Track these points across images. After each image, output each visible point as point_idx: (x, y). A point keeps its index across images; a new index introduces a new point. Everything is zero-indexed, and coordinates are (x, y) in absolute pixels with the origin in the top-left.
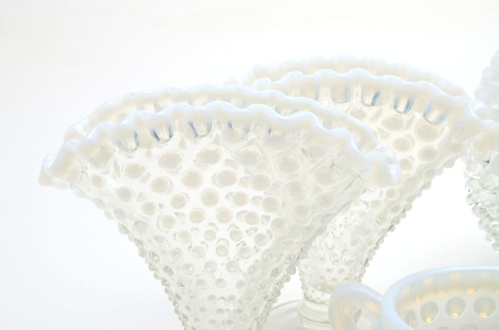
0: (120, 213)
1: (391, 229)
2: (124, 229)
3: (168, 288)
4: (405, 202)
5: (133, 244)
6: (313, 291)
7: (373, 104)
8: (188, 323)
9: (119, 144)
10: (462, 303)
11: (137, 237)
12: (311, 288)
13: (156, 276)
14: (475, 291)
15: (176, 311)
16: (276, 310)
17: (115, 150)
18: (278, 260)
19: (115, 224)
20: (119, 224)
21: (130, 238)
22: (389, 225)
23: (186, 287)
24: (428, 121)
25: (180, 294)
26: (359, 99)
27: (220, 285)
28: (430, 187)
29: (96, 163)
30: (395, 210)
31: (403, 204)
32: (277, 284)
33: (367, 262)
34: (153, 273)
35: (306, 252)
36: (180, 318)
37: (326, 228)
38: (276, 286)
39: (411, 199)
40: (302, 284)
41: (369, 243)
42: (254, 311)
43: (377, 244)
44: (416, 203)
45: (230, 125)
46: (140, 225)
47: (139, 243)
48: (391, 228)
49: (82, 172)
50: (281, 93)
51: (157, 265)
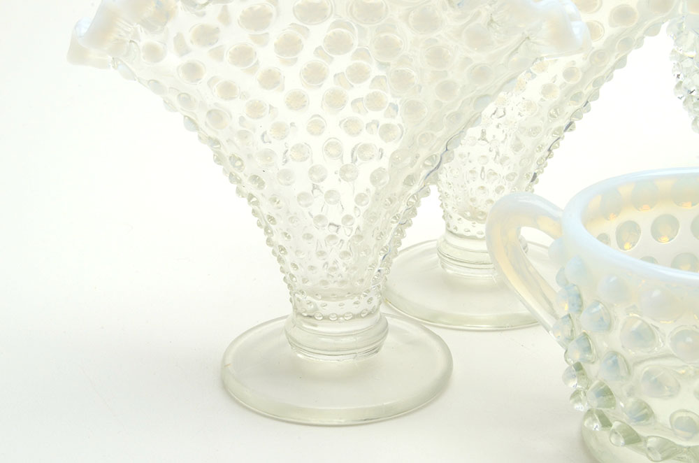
0: (186, 100)
1: (570, 128)
2: (192, 123)
3: (256, 208)
4: (590, 88)
5: (205, 146)
6: (460, 219)
8: (287, 258)
10: (673, 223)
11: (212, 135)
12: (456, 216)
13: (239, 191)
14: (693, 205)
15: (269, 241)
16: (406, 253)
17: (176, 7)
18: (412, 164)
20: (185, 116)
21: (200, 138)
22: (567, 122)
23: (282, 203)
25: (273, 215)
27: (331, 200)
28: (625, 65)
29: (149, 26)
30: (576, 98)
31: (587, 90)
32: (413, 197)
33: (535, 176)
34: (234, 186)
35: (453, 152)
36: (274, 253)
37: (480, 116)
38: (411, 200)
39: (597, 84)
40: (444, 211)
41: (539, 147)
42: (380, 236)
43: (549, 150)
44: (605, 89)
46: (216, 116)
47: (214, 142)
48: (569, 126)
49: (131, 41)
51: (241, 175)
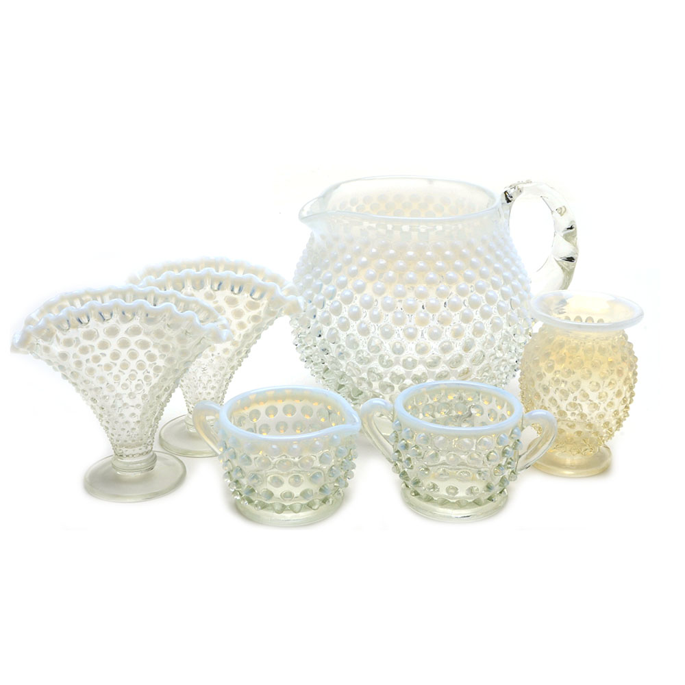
0: (62, 368)
1: (239, 365)
2: (65, 376)
3: (95, 410)
4: (246, 348)
5: (71, 385)
7: (219, 289)
8: (109, 431)
9: (59, 327)
11: (74, 381)
13: (87, 404)
15: (101, 424)
17: (56, 331)
19: (59, 373)
20: (62, 373)
21: (69, 382)
22: (238, 363)
23: (105, 409)
24: (253, 299)
25: (102, 414)
26: (210, 286)
28: (260, 338)
29: (45, 338)
30: (240, 353)
32: (161, 404)
34: (85, 402)
36: (104, 428)
37: (188, 369)
39: (249, 346)
41: (225, 375)
44: (253, 348)
45: (124, 313)
46: (75, 374)
47: (75, 384)
49: (37, 344)
50: (158, 289)
